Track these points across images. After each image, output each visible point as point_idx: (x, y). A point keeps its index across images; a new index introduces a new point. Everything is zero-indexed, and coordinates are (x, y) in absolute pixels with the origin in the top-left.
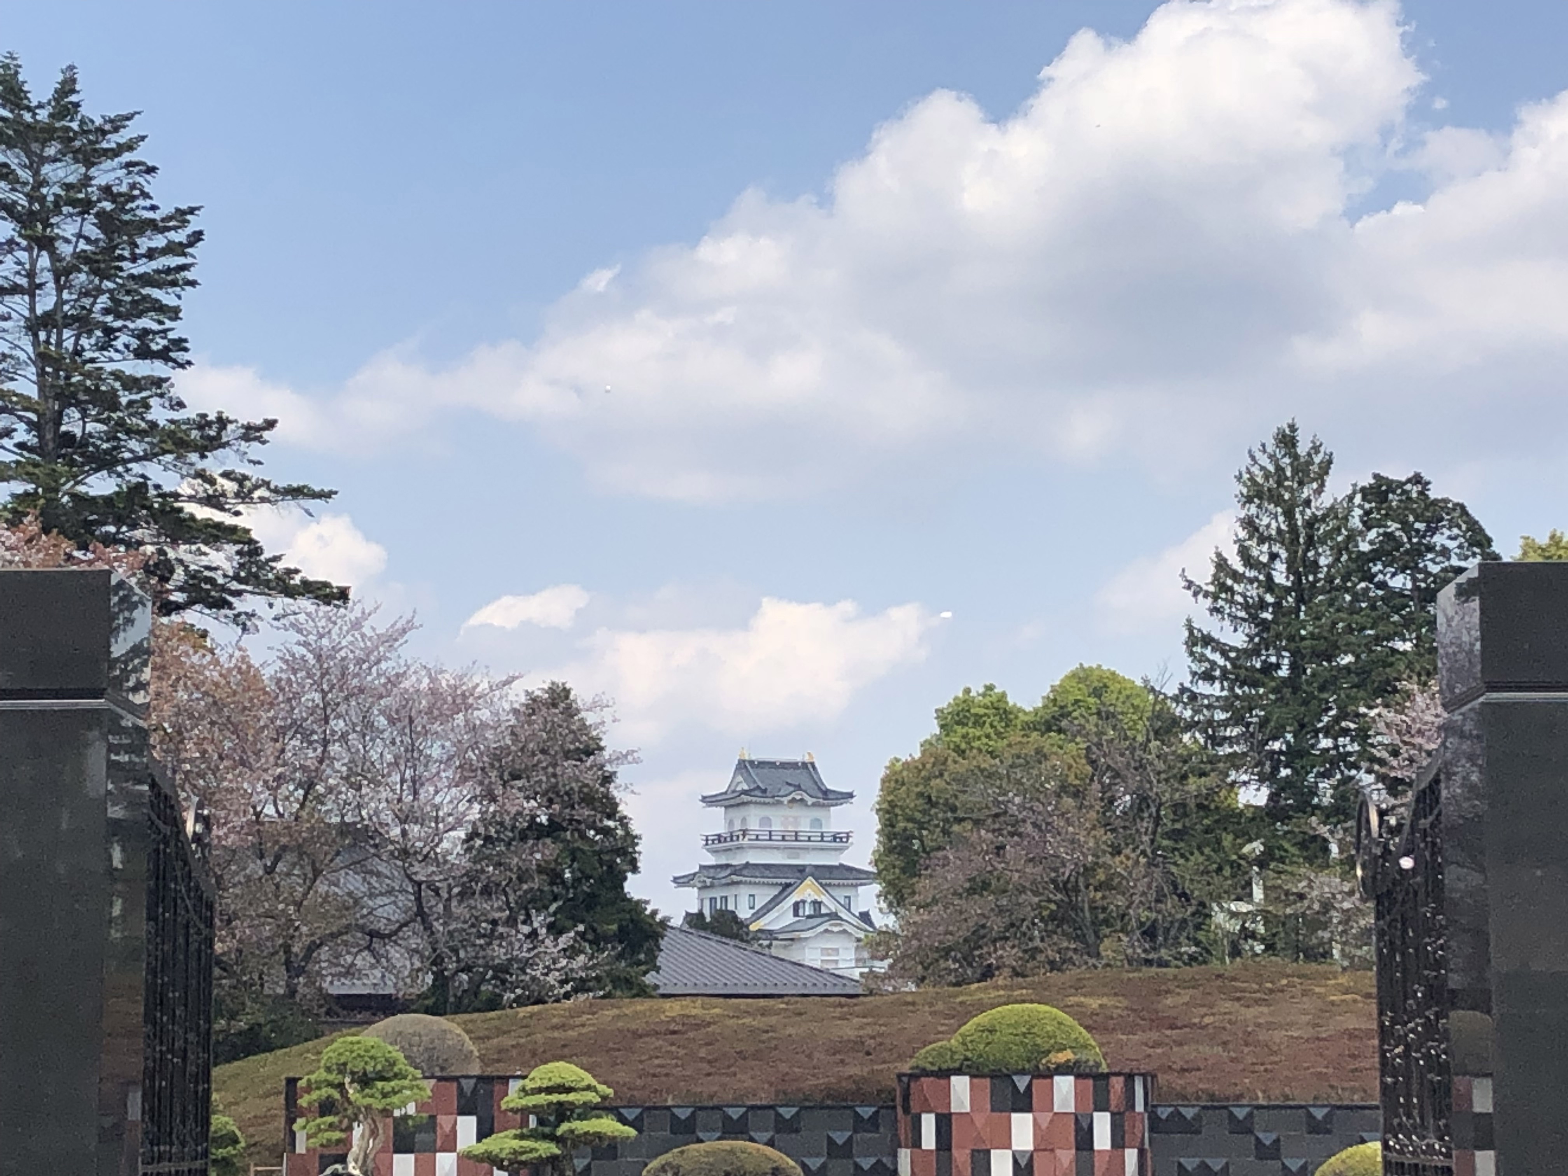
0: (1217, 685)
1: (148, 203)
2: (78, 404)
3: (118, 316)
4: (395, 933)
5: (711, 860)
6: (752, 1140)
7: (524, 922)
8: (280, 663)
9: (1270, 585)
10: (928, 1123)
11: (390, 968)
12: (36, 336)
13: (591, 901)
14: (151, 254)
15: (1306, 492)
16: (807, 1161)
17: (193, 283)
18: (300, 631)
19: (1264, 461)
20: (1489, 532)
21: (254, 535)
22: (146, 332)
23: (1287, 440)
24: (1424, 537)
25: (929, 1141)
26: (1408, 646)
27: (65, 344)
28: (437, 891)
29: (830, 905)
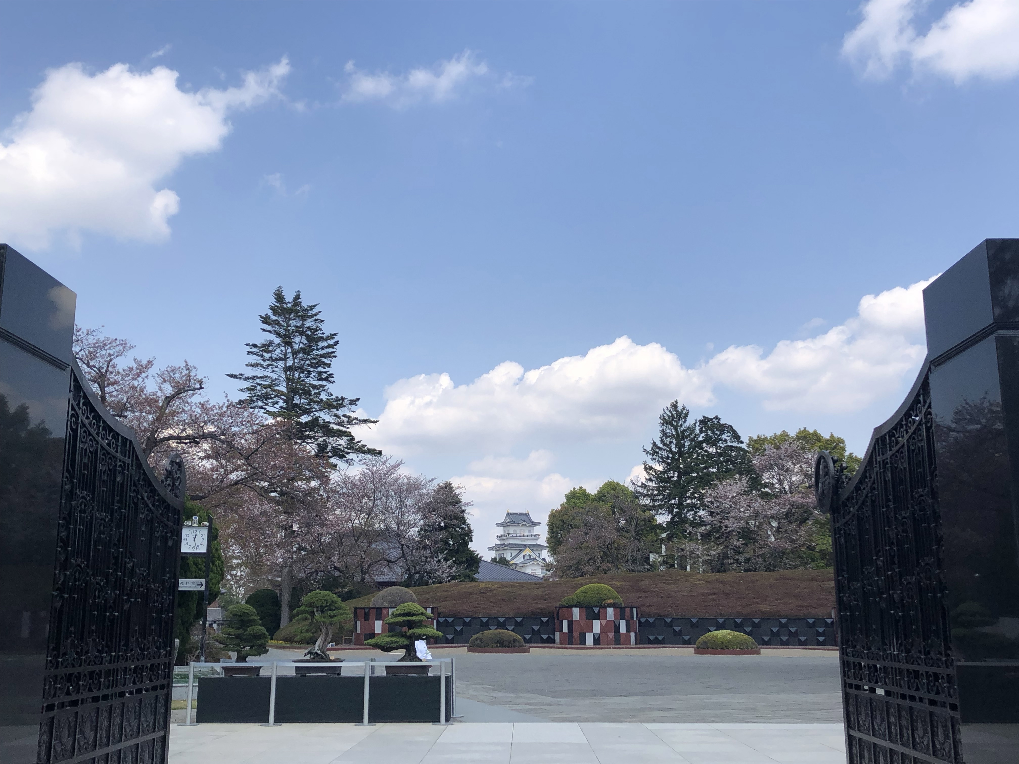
0: (654, 483)
1: (321, 332)
2: (299, 394)
3: (312, 367)
4: (396, 561)
5: (499, 542)
6: (507, 629)
7: (436, 557)
8: (360, 475)
9: (671, 451)
10: (565, 623)
11: (394, 572)
12: (286, 373)
13: (457, 551)
14: (323, 348)
15: (680, 423)
16: (525, 636)
17: (335, 357)
18: (367, 465)
19: (668, 413)
20: (739, 434)
21: (352, 434)
22: (321, 372)
23: (675, 406)
24: (719, 436)
25: (565, 630)
26: (715, 470)
27: (295, 376)
28: (408, 547)
29: (534, 556)
